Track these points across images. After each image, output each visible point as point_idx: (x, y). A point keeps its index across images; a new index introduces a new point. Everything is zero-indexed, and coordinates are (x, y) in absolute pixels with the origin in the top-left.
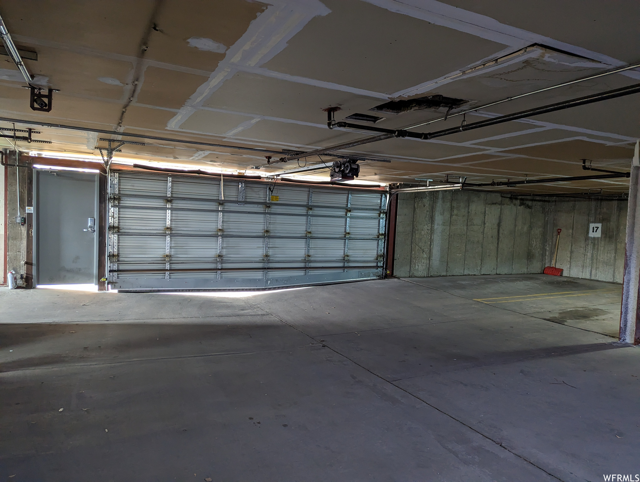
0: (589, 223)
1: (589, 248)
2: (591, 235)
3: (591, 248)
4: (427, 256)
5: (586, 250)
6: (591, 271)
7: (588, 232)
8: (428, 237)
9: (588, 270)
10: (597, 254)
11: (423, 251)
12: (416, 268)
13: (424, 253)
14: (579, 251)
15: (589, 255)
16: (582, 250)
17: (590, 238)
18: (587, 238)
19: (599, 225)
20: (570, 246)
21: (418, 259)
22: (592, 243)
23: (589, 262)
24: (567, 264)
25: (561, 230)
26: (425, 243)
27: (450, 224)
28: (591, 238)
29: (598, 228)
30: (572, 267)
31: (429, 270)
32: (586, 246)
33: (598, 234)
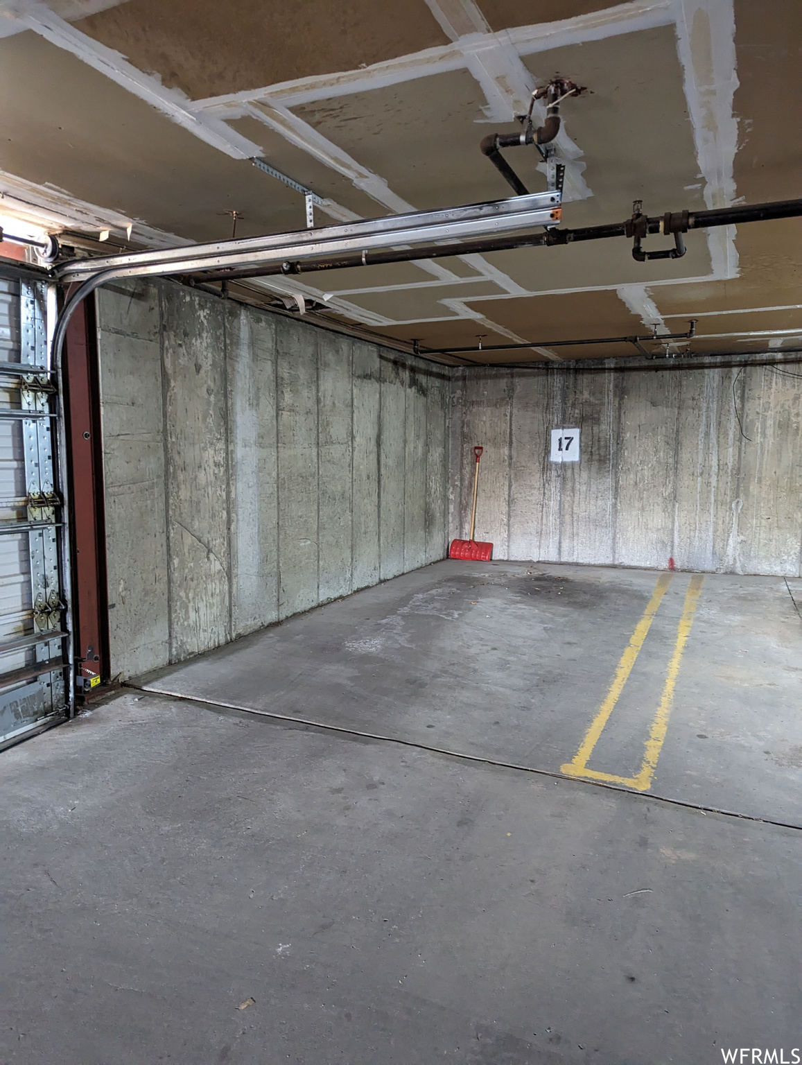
0: (551, 428)
1: (553, 489)
2: (556, 456)
3: (558, 490)
4: (221, 564)
5: (544, 493)
6: (560, 543)
7: (547, 451)
8: (219, 492)
9: (552, 542)
10: (573, 502)
11: (209, 551)
12: (191, 622)
13: (212, 556)
14: (528, 498)
15: (553, 505)
16: (536, 496)
17: (554, 466)
18: (546, 466)
19: (575, 433)
20: (506, 488)
21: (193, 584)
22: (559, 476)
23: (554, 521)
24: (502, 530)
25: (481, 448)
26: (213, 516)
27: (278, 443)
28: (556, 464)
29: (570, 439)
30: (513, 537)
31: (231, 616)
32: (544, 485)
33: (573, 455)
